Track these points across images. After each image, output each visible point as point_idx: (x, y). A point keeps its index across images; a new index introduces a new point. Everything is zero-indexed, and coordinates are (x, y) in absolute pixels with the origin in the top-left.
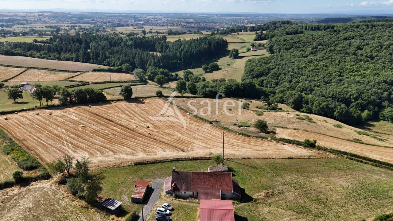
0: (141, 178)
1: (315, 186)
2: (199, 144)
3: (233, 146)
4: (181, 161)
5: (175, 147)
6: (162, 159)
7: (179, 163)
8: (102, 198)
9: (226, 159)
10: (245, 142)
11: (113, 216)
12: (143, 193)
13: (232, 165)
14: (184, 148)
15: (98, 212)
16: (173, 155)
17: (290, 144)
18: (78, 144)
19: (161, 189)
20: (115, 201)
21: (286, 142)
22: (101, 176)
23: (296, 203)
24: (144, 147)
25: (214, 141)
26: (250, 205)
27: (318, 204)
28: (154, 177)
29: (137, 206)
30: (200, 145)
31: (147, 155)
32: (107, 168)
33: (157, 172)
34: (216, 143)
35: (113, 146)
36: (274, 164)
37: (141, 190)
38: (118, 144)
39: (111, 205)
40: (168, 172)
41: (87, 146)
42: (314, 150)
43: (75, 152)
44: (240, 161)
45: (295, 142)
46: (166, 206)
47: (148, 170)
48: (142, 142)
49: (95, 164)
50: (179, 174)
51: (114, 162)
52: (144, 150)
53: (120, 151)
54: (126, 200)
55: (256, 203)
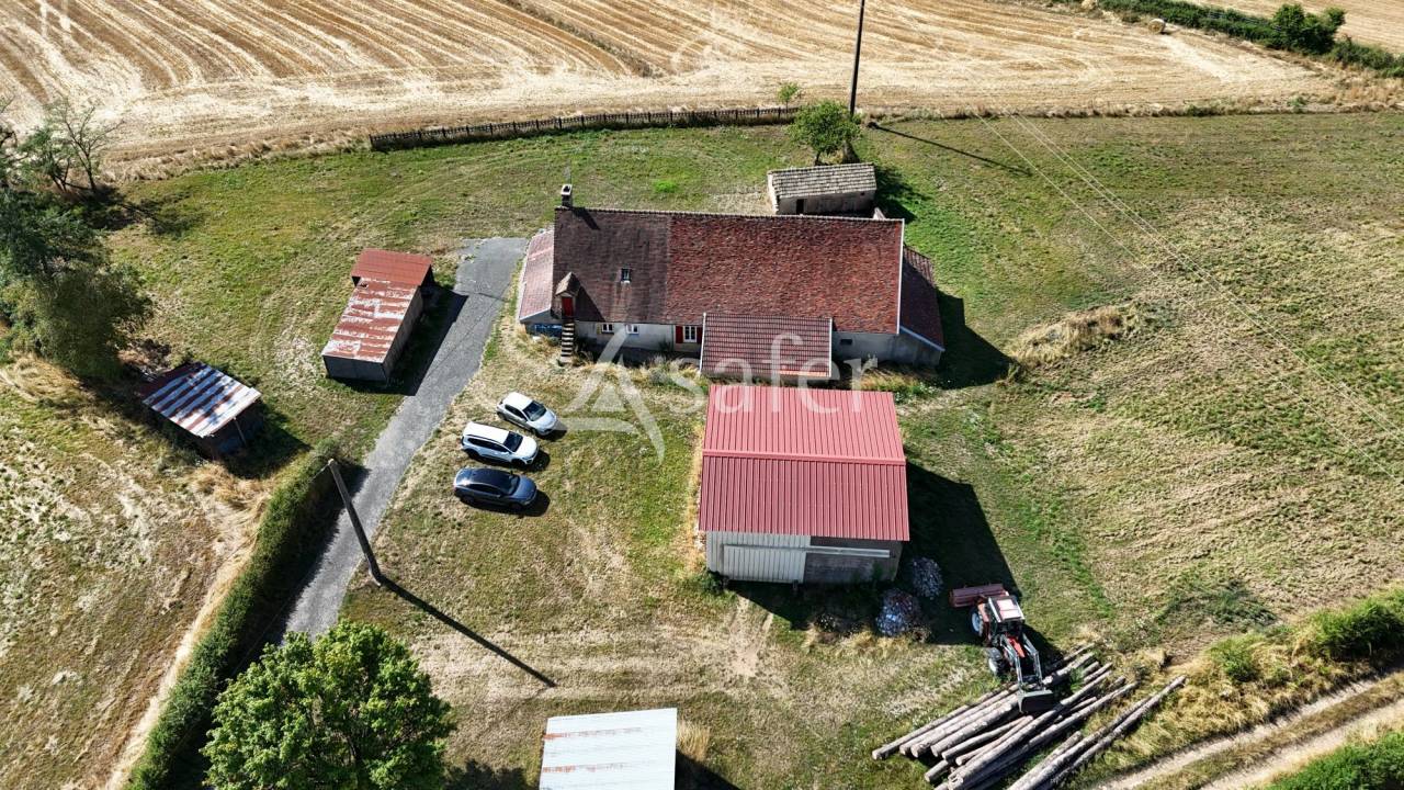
0: (401, 227)
1: (1342, 281)
2: (730, 30)
3: (904, 45)
4: (624, 132)
5: (603, 47)
6: (522, 119)
7: (612, 142)
8: (166, 350)
9: (867, 121)
10: (962, 23)
11: (211, 470)
12: (395, 329)
13: (895, 155)
14: (652, 53)
15: (129, 437)
16: (587, 95)
17: (1193, 31)
18: (109, 16)
19: (504, 300)
20: (221, 383)
21: (1175, 20)
22: (183, 210)
23: (1244, 387)
24: (439, 46)
25: (809, 15)
26: (988, 405)
27: (1368, 394)
28: (471, 224)
29: (355, 401)
30: (736, 38)
31: (448, 90)
32: (223, 163)
33: (489, 197)
34: (817, 24)
35: (283, 36)
36: (1119, 149)
37: (383, 309)
38: (313, 23)
39: (196, 409)
40: (552, 193)
41: (149, 32)
42: (1321, 66)
43: (77, 62)
44: (942, 133)
45: (1222, 20)
46: (517, 412)
47: (440, 182)
48: (439, 17)
49: (166, 139)
50: (594, 226)
51: (268, 127)
52: (439, 59)
53: (314, 61)
54: (299, 368)
55: (1026, 387)
